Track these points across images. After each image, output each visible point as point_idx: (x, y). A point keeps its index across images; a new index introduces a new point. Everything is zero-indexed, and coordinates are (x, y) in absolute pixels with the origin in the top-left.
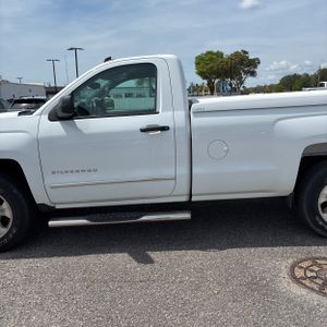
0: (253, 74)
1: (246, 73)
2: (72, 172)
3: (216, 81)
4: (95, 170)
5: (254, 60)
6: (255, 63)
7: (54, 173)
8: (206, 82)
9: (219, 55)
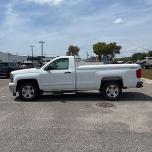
0: (119, 53)
1: (115, 52)
3: (102, 56)
5: (119, 47)
8: (97, 56)
9: (104, 44)
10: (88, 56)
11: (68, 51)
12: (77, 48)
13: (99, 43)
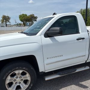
1: (34, 20)
2: (54, 57)
4: (62, 56)
6: (36, 18)
7: (48, 58)
8: (22, 23)
9: (26, 15)
10: (16, 22)
11: (2, 19)
12: (8, 17)
13: (23, 14)
